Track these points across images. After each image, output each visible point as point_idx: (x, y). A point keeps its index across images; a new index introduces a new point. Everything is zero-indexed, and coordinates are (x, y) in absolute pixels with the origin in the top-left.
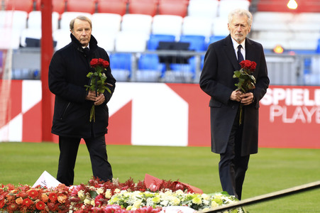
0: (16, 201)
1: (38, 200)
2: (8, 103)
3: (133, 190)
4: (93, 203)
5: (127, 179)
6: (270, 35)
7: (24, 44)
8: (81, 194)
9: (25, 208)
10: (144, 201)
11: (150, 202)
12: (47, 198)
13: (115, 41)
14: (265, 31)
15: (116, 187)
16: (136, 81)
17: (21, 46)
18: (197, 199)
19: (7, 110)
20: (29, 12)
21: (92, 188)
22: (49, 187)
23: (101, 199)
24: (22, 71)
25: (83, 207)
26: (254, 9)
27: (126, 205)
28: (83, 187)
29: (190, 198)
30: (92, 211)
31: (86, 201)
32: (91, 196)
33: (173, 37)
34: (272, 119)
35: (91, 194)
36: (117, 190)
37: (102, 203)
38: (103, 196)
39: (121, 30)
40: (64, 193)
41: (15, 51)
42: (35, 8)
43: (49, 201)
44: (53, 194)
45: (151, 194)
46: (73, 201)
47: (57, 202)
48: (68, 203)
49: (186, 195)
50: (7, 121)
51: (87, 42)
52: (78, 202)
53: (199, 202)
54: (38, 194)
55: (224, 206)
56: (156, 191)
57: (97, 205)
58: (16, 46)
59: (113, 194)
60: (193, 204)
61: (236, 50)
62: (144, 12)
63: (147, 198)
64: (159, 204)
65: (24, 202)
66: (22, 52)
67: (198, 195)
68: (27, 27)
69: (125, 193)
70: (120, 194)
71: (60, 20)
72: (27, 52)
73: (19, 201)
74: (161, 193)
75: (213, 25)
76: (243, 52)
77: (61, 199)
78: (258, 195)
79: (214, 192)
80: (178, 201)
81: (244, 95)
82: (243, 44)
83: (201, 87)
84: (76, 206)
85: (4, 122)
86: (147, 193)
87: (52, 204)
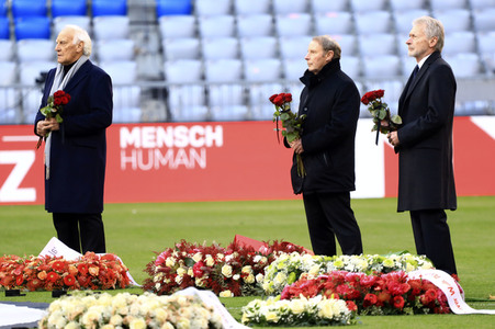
0: (39, 275)
1: (67, 274)
4: (190, 272)
8: (170, 262)
9: (50, 284)
10: (323, 266)
11: (332, 267)
12: (76, 270)
18: (388, 261)
21: (185, 254)
23: (202, 268)
25: (178, 277)
27: (299, 272)
31: (181, 271)
35: (187, 262)
38: (203, 263)
40: (95, 264)
43: (79, 274)
44: (83, 266)
47: (88, 274)
52: (169, 273)
57: (197, 275)
60: (384, 268)
63: (326, 262)
64: (343, 269)
65: (49, 276)
73: (42, 275)
77: (93, 271)
80: (366, 265)
87: (83, 278)
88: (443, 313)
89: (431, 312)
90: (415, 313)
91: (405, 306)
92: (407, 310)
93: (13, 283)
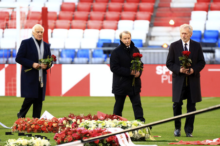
0: (31, 126)
1: (43, 126)
3: (91, 120)
4: (71, 127)
5: (88, 114)
6: (160, 38)
8: (64, 122)
9: (36, 130)
10: (97, 125)
11: (100, 126)
13: (80, 43)
14: (158, 36)
15: (82, 118)
16: (92, 64)
18: (124, 124)
21: (70, 119)
22: (48, 119)
23: (75, 125)
25: (66, 129)
26: (152, 25)
29: (121, 123)
30: (70, 131)
31: (67, 126)
32: (69, 123)
33: (110, 40)
34: (162, 82)
35: (70, 122)
36: (83, 120)
37: (75, 127)
38: (76, 123)
39: (83, 37)
40: (56, 122)
43: (48, 126)
44: (50, 123)
45: (101, 121)
46: (60, 126)
47: (52, 126)
48: (58, 127)
49: (118, 122)
52: (63, 126)
53: (126, 125)
54: (42, 122)
56: (103, 120)
57: (73, 128)
59: (81, 122)
60: (123, 127)
61: (184, 46)
62: (95, 28)
63: (98, 123)
64: (105, 127)
65: (35, 127)
67: (125, 122)
69: (87, 121)
70: (85, 122)
71: (52, 33)
73: (33, 126)
74: (106, 121)
76: (188, 47)
77: (54, 125)
79: (133, 120)
80: (115, 125)
82: (188, 43)
84: (62, 128)
86: (98, 121)
87: (50, 128)
88: (117, 145)
89: (111, 145)
91: (99, 142)
92: (100, 144)
93: (22, 129)
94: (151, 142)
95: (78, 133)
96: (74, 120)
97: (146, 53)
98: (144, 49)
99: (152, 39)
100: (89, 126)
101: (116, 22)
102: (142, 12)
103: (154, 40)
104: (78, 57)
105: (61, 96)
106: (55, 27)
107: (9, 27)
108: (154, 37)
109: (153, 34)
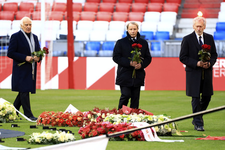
1: (67, 120)
2: (51, 69)
3: (116, 114)
4: (95, 121)
5: (113, 108)
7: (59, 38)
8: (89, 116)
9: (60, 124)
10: (122, 120)
11: (126, 120)
12: (72, 118)
13: (106, 35)
14: (186, 28)
15: (107, 112)
17: (57, 39)
18: (150, 118)
19: (51, 73)
20: (61, 21)
21: (95, 113)
22: (72, 113)
23: (100, 119)
24: (58, 52)
25: (90, 123)
26: (179, 17)
27: (113, 122)
28: (90, 112)
29: (147, 118)
30: (95, 125)
31: (92, 120)
32: (94, 117)
35: (94, 116)
36: (108, 114)
37: (100, 121)
38: (101, 117)
39: (109, 29)
40: (81, 116)
41: (54, 41)
42: (64, 19)
43: (73, 120)
44: (75, 116)
45: (126, 116)
46: (85, 120)
47: (77, 120)
48: (82, 121)
49: (144, 116)
50: (50, 78)
51: (134, 36)
52: (88, 120)
53: (152, 120)
54: (67, 116)
55: (165, 122)
56: (129, 114)
57: (97, 122)
58: (55, 39)
59: (106, 116)
60: (148, 121)
61: (199, 39)
62: (121, 20)
63: (124, 118)
65: (60, 120)
66: (58, 42)
67: (151, 116)
68: (60, 29)
69: (113, 115)
70: (110, 116)
71: (77, 25)
72: (60, 42)
73: (57, 120)
74: (131, 115)
75: (157, 26)
76: (202, 40)
77: (79, 119)
78: (183, 115)
79: (159, 114)
80: (140, 120)
81: (205, 63)
82: (202, 36)
83: (180, 61)
84: (86, 122)
85: (49, 79)
86: (124, 115)
87: (74, 122)
88: (142, 140)
89: (137, 140)
90: (128, 140)
91: (125, 137)
92: (125, 139)
93: (46, 123)
94: (178, 138)
95: (102, 128)
96: (99, 114)
97: (173, 45)
98: (170, 42)
99: (180, 31)
100: (114, 120)
101: (142, 13)
102: (169, 4)
103: (181, 32)
104: (103, 50)
105: (86, 89)
106: (81, 19)
107: (34, 18)
108: (181, 29)
109: (180, 26)
